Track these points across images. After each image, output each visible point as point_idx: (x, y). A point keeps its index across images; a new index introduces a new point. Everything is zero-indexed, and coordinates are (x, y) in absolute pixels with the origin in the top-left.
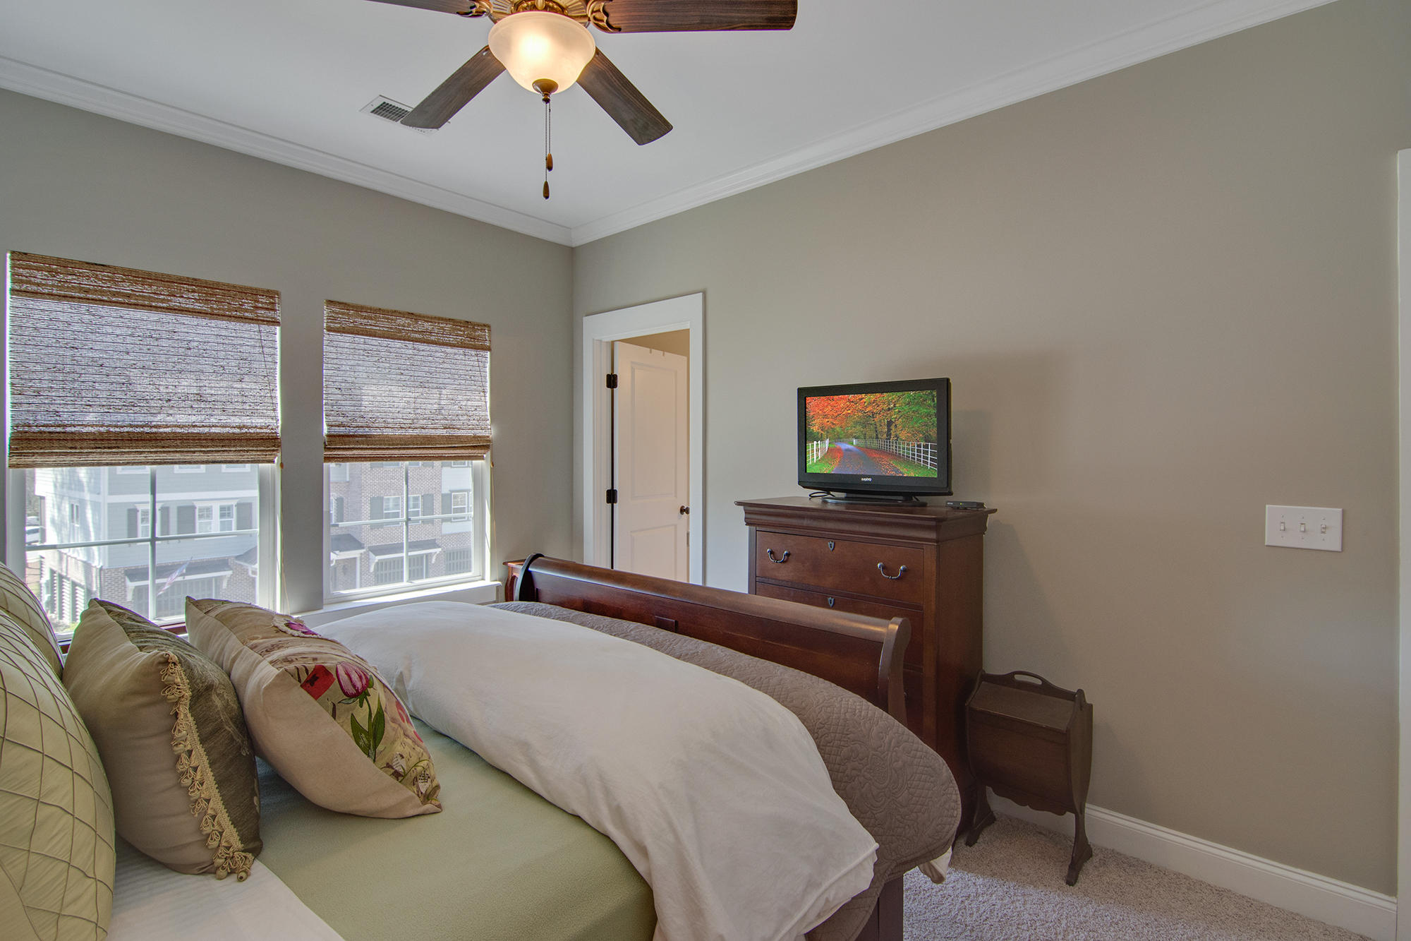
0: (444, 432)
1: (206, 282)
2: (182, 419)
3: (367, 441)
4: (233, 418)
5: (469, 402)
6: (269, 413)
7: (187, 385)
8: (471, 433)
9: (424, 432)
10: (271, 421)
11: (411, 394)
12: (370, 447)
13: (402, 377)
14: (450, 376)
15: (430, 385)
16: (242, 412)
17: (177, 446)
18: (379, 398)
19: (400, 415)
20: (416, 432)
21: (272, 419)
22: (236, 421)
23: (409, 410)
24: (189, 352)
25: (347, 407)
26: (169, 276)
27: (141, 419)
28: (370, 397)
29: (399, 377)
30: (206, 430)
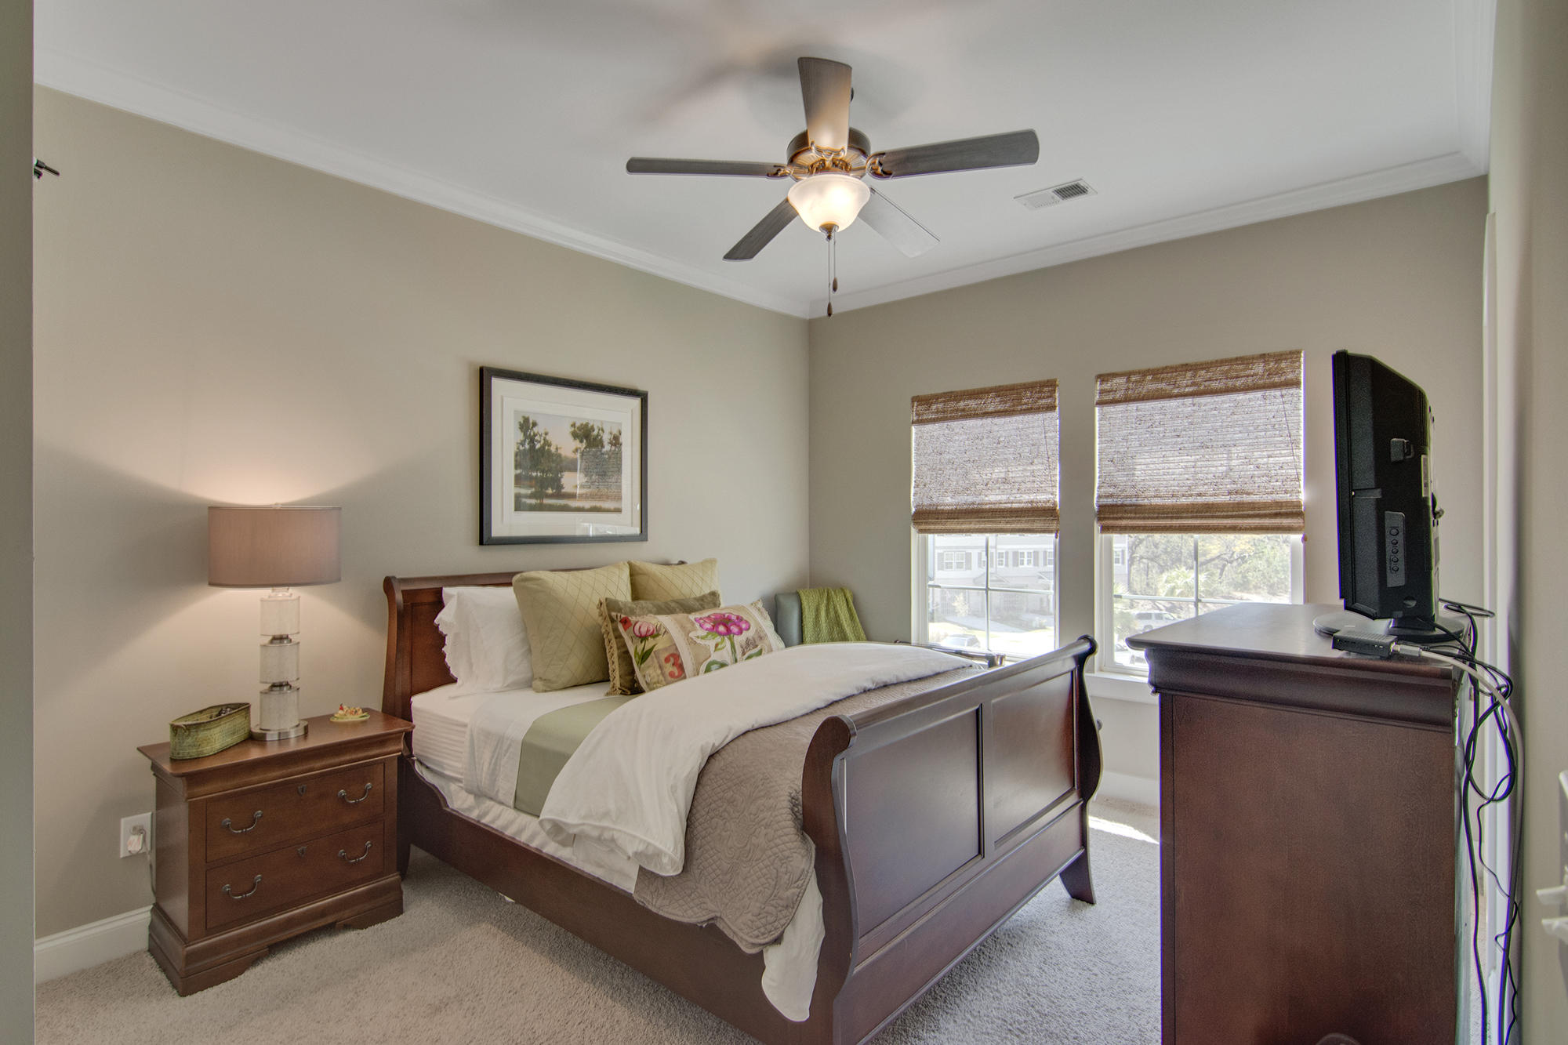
0: (1226, 499)
1: (1007, 386)
2: (992, 498)
3: (1138, 511)
4: (1024, 496)
5: (1271, 459)
6: (1050, 489)
7: (998, 473)
8: (1269, 498)
9: (1200, 500)
10: (1050, 496)
11: (1189, 457)
12: (1138, 516)
13: (1179, 439)
14: (1241, 429)
15: (1214, 444)
16: (1029, 491)
17: (988, 517)
18: (1152, 466)
19: (1176, 483)
20: (1190, 500)
21: (1051, 495)
22: (1026, 497)
23: (1187, 476)
24: (999, 446)
25: (1120, 478)
26: (985, 389)
27: (970, 499)
28: (1143, 466)
29: (1175, 440)
30: (1009, 505)
